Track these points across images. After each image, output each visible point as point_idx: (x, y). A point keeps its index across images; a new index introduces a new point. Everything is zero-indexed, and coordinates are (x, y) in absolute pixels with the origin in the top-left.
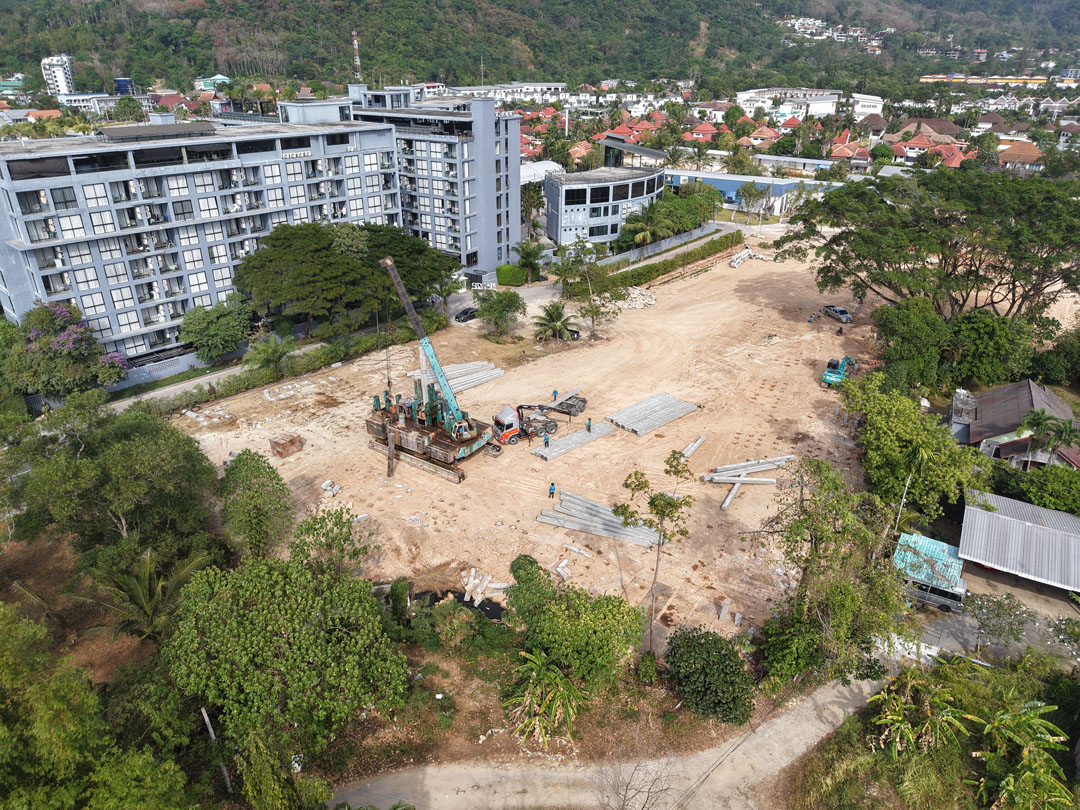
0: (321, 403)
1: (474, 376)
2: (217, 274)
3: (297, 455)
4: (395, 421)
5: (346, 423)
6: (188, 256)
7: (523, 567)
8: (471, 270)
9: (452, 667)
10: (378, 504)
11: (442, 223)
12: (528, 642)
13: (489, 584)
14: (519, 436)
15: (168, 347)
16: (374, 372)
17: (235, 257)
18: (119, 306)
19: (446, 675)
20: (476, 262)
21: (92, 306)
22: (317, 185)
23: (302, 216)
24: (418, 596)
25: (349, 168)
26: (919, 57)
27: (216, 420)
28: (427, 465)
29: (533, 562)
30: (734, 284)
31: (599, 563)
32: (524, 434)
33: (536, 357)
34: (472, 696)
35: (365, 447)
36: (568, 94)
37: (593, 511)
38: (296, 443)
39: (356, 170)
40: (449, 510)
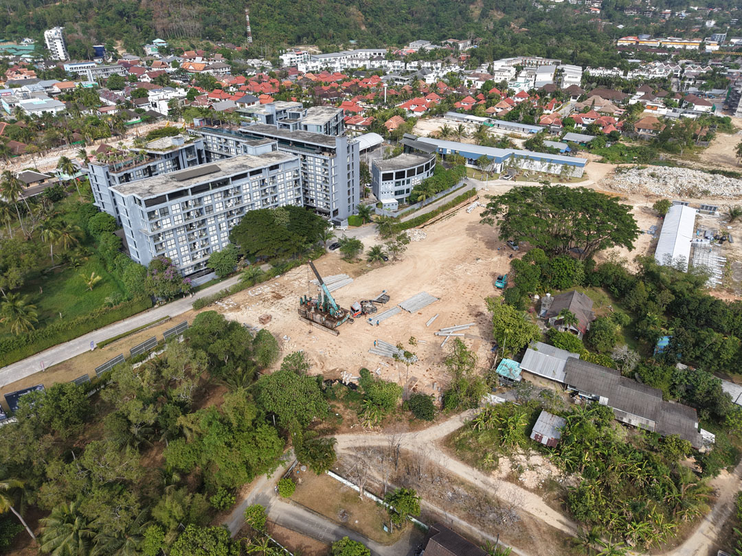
0: (274, 297)
1: (340, 282)
2: (222, 235)
3: (270, 323)
4: (310, 310)
5: (287, 307)
6: (210, 229)
7: (364, 372)
8: (335, 219)
9: (340, 405)
10: (306, 345)
11: (321, 196)
12: (365, 397)
13: (351, 377)
14: (361, 314)
15: (201, 269)
16: (295, 280)
17: (230, 226)
18: (183, 254)
19: (339, 408)
20: (337, 213)
21: (172, 254)
22: (265, 190)
23: (258, 206)
24: (325, 381)
25: (279, 179)
26: (625, 16)
27: (231, 306)
28: (324, 328)
29: (367, 371)
30: (466, 225)
31: (392, 368)
32: (363, 313)
33: (367, 271)
34: (348, 415)
35: (297, 320)
36: (387, 61)
37: (389, 349)
38: (269, 318)
39: (282, 180)
40: (334, 347)
